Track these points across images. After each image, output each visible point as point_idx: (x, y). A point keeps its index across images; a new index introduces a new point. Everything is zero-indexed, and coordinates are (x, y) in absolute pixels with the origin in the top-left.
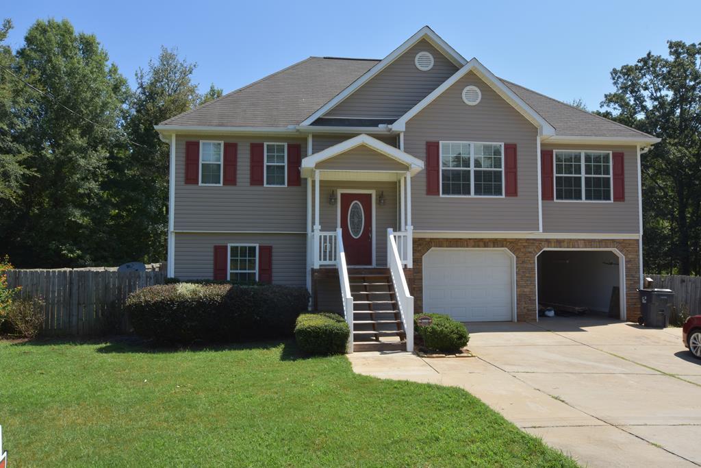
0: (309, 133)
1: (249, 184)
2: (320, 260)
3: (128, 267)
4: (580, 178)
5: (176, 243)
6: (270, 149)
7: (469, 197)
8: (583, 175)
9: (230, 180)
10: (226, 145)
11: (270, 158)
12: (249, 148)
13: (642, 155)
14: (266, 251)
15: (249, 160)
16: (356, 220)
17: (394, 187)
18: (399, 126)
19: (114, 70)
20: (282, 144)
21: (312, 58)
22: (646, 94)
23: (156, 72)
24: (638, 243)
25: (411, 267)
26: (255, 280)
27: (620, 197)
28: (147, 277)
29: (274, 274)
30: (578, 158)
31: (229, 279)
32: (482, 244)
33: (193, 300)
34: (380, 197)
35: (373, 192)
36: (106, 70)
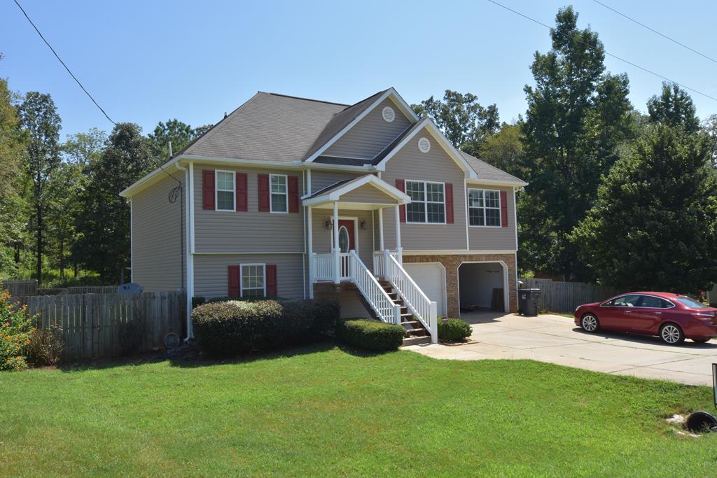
0: (308, 169)
1: (257, 210)
2: (343, 276)
4: (483, 209)
5: (194, 264)
6: (274, 180)
7: (424, 223)
9: (243, 207)
10: (238, 175)
11: (274, 188)
12: (257, 179)
14: (272, 270)
15: (257, 189)
16: (343, 242)
17: (371, 214)
18: (382, 166)
20: (283, 175)
24: (515, 256)
26: (263, 295)
27: (505, 224)
28: (162, 298)
29: (278, 290)
30: (481, 194)
31: (241, 296)
32: (424, 259)
34: (362, 224)
35: (356, 219)
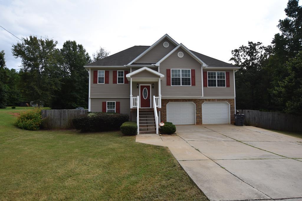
0: (130, 67)
1: (112, 83)
2: (133, 106)
3: (79, 108)
4: (216, 80)
5: (91, 101)
6: (119, 72)
7: (180, 86)
8: (217, 79)
9: (107, 82)
10: (105, 72)
11: (119, 75)
12: (113, 72)
13: (235, 73)
14: (118, 103)
15: (112, 76)
16: (145, 94)
17: (157, 83)
18: (158, 64)
19: (87, 54)
20: (123, 71)
21: (135, 46)
22: (241, 58)
23: (99, 54)
24: (234, 100)
25: (161, 108)
26: (115, 112)
27: (228, 86)
29: (120, 110)
30: (215, 74)
31: (107, 112)
33: (92, 118)
34: (152, 86)
35: (150, 85)
36: (85, 54)
